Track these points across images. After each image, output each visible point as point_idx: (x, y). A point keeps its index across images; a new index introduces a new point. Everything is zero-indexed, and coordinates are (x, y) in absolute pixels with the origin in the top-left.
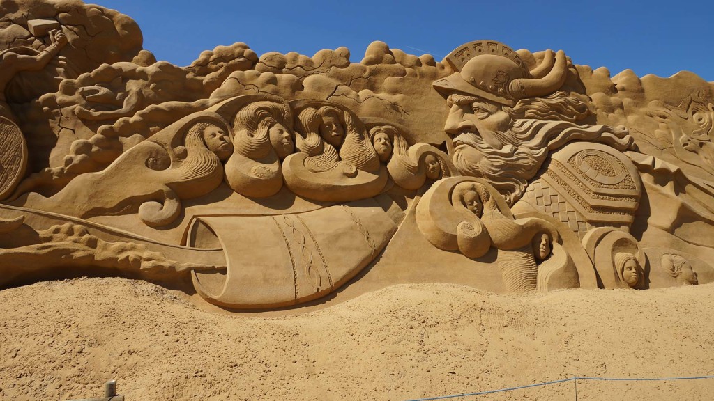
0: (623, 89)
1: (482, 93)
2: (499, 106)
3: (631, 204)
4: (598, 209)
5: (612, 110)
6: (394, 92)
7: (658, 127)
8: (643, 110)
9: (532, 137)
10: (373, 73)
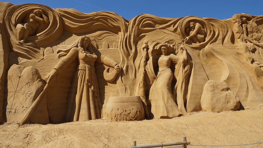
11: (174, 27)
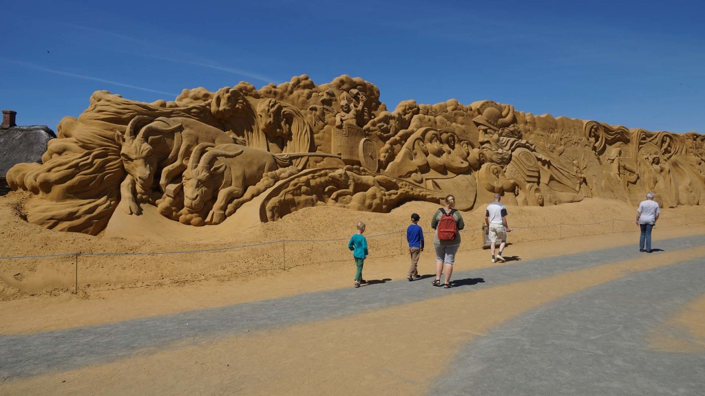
0: (530, 122)
1: (490, 126)
2: (495, 131)
3: (537, 175)
4: (528, 176)
5: (527, 132)
6: (462, 124)
7: (541, 141)
9: (506, 145)
10: (455, 114)
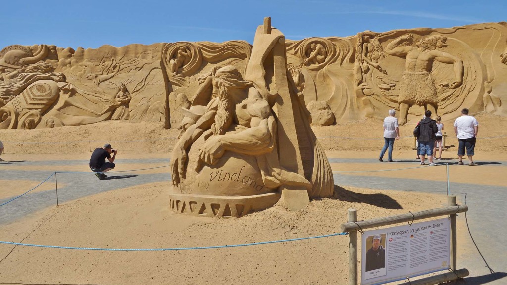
1: (9, 65)
2: (15, 69)
3: (45, 102)
4: (31, 104)
5: (66, 65)
8: (79, 64)
9: (22, 79)
11: (294, 50)
